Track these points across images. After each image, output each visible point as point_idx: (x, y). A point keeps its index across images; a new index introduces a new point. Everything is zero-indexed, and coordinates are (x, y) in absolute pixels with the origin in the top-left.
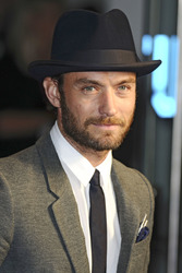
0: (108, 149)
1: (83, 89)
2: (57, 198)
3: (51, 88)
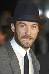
0: (29, 47)
1: (21, 26)
2: (12, 59)
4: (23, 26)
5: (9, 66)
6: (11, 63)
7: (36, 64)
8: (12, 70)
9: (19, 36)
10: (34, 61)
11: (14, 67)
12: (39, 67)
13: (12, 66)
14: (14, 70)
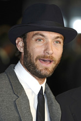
1: (36, 40)
2: (19, 97)
3: (20, 43)
4: (40, 40)
5: (13, 108)
6: (17, 102)
7: (54, 108)
8: (18, 115)
9: (32, 57)
10: (52, 103)
11: (22, 110)
12: (60, 112)
13: (18, 108)
14: (21, 115)
